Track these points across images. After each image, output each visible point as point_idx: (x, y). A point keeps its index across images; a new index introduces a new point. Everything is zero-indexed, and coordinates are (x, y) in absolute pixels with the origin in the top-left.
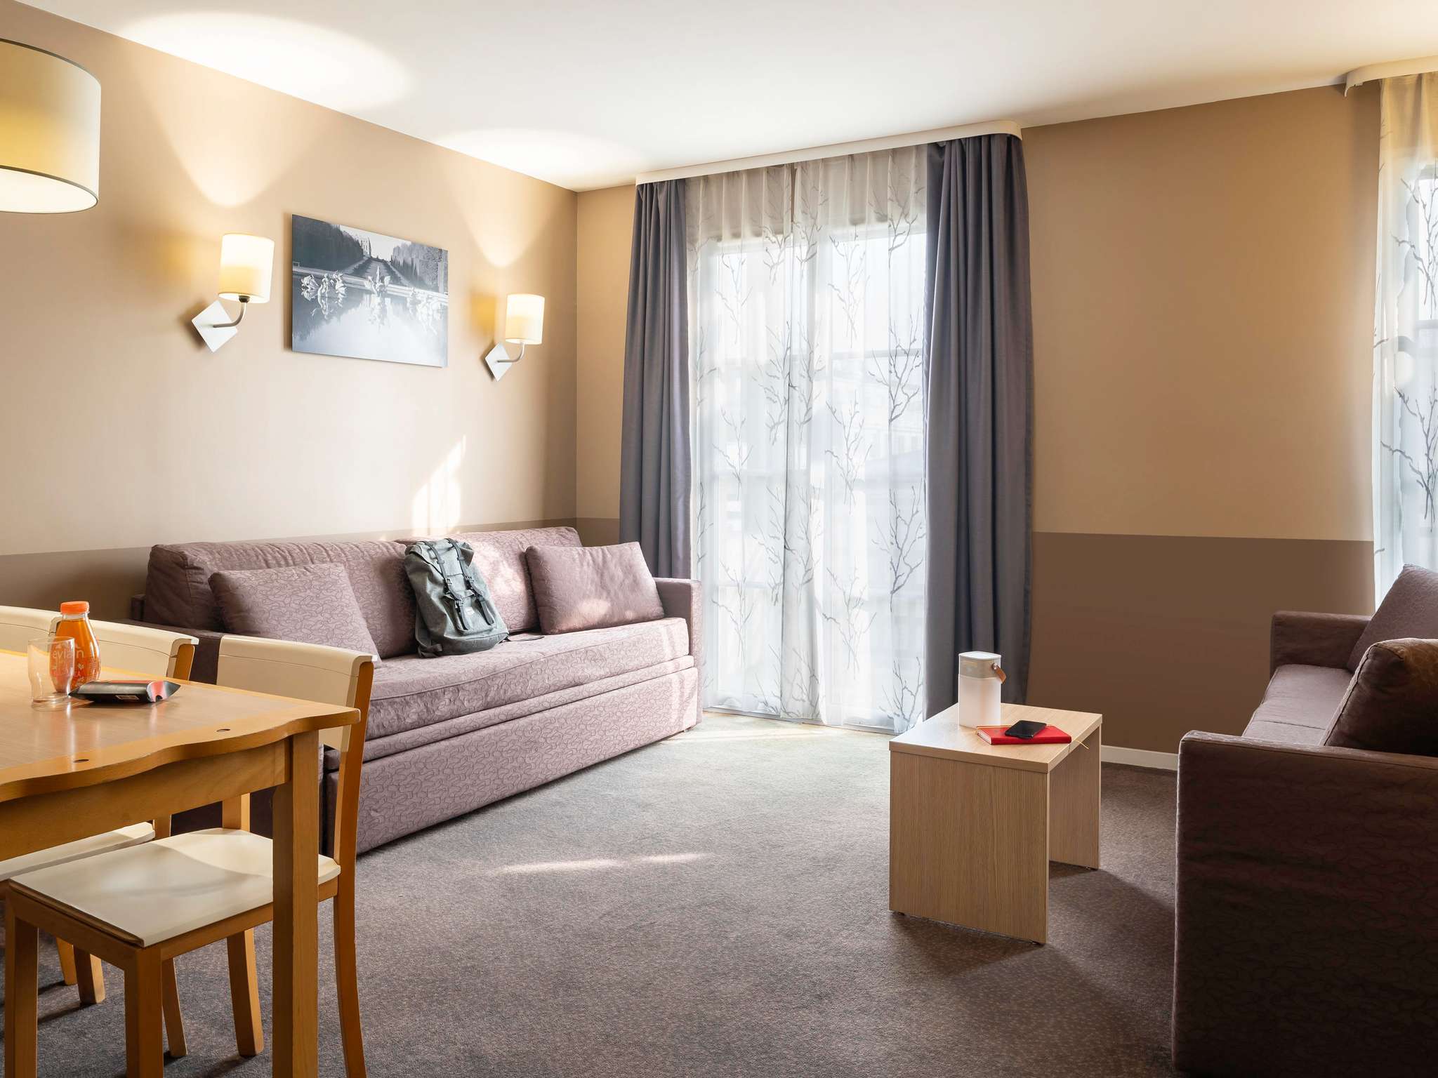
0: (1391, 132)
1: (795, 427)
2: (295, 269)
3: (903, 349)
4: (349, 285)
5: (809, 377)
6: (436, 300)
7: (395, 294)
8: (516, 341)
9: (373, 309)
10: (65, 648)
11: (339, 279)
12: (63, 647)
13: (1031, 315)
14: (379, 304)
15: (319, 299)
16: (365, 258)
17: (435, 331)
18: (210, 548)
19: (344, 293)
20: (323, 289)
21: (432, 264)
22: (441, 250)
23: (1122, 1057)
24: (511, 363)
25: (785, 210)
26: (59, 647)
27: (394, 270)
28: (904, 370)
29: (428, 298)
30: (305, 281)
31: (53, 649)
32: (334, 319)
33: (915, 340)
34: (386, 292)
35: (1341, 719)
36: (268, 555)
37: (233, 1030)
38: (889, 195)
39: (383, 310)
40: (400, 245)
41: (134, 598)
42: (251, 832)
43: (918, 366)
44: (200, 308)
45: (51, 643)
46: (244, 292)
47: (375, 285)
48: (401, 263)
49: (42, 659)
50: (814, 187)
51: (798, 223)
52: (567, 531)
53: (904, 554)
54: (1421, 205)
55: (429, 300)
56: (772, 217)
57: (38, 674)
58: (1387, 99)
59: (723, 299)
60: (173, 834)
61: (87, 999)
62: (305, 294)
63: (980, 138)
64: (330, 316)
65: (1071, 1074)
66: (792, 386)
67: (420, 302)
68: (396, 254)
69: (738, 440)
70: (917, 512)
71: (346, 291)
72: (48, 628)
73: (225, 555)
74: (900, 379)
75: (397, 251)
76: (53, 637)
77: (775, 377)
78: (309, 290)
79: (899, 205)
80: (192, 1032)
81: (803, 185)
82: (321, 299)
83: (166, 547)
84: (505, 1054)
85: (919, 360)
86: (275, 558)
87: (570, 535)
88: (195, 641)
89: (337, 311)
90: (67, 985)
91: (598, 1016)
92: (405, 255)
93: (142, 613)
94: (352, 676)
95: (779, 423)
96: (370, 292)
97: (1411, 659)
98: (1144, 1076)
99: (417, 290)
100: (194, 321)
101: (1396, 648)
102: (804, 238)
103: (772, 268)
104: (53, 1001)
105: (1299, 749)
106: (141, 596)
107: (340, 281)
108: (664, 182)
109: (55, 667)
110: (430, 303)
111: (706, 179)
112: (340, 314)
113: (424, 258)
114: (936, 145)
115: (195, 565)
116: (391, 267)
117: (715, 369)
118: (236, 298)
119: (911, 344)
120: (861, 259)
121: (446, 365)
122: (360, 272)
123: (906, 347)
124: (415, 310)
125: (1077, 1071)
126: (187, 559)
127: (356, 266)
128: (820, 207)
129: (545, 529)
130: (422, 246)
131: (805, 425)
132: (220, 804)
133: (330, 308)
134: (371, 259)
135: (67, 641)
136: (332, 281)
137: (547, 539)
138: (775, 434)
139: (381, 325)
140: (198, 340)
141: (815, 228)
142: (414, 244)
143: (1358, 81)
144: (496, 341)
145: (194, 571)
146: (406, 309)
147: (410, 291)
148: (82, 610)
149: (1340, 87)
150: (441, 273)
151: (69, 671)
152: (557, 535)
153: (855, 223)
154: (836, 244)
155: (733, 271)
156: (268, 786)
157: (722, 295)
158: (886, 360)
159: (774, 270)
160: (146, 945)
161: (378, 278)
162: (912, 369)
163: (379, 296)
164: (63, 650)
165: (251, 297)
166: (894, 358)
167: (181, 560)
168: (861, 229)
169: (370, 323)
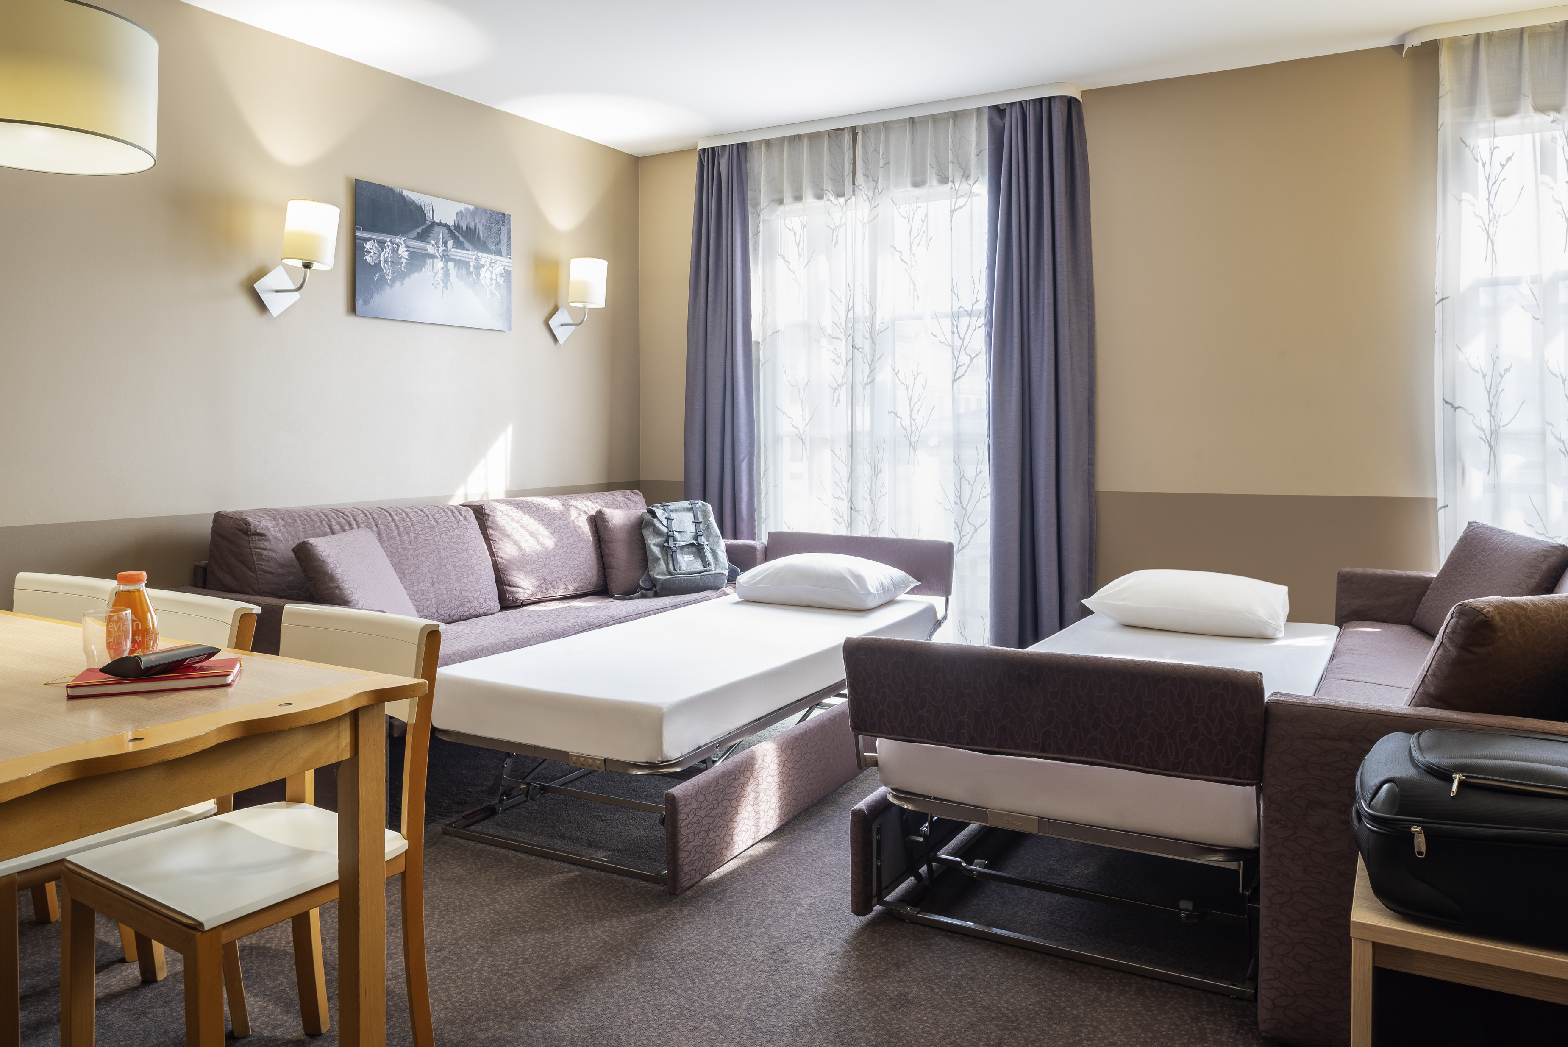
0: (1450, 91)
1: (859, 390)
2: (358, 234)
3: (965, 310)
4: (412, 250)
5: (872, 338)
6: (498, 265)
7: (458, 258)
8: (580, 305)
9: (436, 273)
10: (122, 619)
11: (402, 243)
12: (120, 619)
13: (1092, 275)
14: (442, 268)
15: (382, 263)
16: (428, 223)
17: (498, 295)
18: (274, 514)
19: (407, 257)
20: (386, 254)
21: (495, 228)
22: (504, 215)
23: (1208, 1025)
24: (574, 327)
25: (846, 173)
26: (115, 618)
27: (457, 234)
28: (967, 331)
29: (491, 262)
30: (368, 245)
31: (109, 620)
32: (398, 284)
33: (977, 301)
34: (449, 256)
35: (1426, 680)
36: (332, 520)
37: (298, 1007)
38: (950, 157)
39: (447, 274)
40: (463, 210)
41: (197, 565)
42: (315, 805)
43: (981, 327)
44: (261, 273)
45: (108, 615)
46: (308, 259)
47: (438, 250)
48: (465, 227)
49: (97, 630)
50: (875, 150)
51: (861, 185)
52: (632, 494)
53: (968, 513)
54: (1480, 164)
55: (492, 265)
56: (833, 180)
57: (93, 647)
58: (1445, 59)
59: (785, 261)
60: (236, 808)
61: (148, 976)
62: (368, 258)
63: (1040, 100)
64: (393, 281)
65: (1155, 1044)
66: (856, 348)
67: (483, 266)
68: (459, 219)
69: (802, 402)
70: (981, 471)
71: (409, 255)
72: (107, 598)
73: (289, 520)
74: (963, 340)
75: (459, 215)
76: (111, 608)
77: (837, 338)
78: (372, 254)
79: (960, 167)
80: (256, 1010)
81: (864, 148)
82: (384, 264)
83: (229, 513)
84: (577, 1030)
85: (982, 320)
86: (339, 523)
87: (635, 498)
88: (257, 610)
89: (401, 276)
90: (128, 963)
91: (672, 988)
92: (468, 220)
93: (205, 580)
94: (419, 646)
95: (842, 385)
96: (433, 257)
97: (1497, 618)
98: (1230, 1044)
99: (480, 254)
100: (256, 286)
101: (1482, 606)
102: (865, 201)
103: (833, 230)
104: (113, 980)
105: (1385, 710)
106: (203, 563)
107: (403, 246)
108: (726, 146)
109: (111, 640)
110: (493, 267)
111: (768, 143)
112: (404, 278)
113: (487, 222)
114: (996, 108)
115: (258, 531)
116: (454, 231)
117: (778, 331)
118: (299, 264)
119: (973, 305)
120: (923, 221)
121: (510, 330)
122: (423, 237)
123: (968, 308)
124: (478, 275)
125: (1162, 1040)
126: (250, 525)
127: (419, 230)
128: (881, 170)
129: (611, 492)
130: (485, 210)
131: (868, 387)
132: (283, 781)
133: (393, 272)
134: (434, 224)
135: (124, 613)
136: (395, 245)
137: (613, 502)
138: (839, 396)
139: (444, 289)
140: (261, 306)
141: (876, 191)
142: (477, 209)
143: (1415, 41)
144: (560, 304)
145: (257, 537)
146: (469, 273)
147: (474, 255)
148: (139, 581)
149: (1399, 47)
150: (504, 238)
151: (126, 643)
152: (623, 498)
153: (916, 185)
154: (898, 206)
155: (795, 234)
156: (333, 761)
157: (784, 258)
158: (949, 321)
159: (836, 233)
160: (207, 928)
161: (441, 242)
162: (975, 330)
163: (442, 260)
164: (120, 622)
165: (314, 263)
166: (956, 319)
167: (244, 526)
168: (922, 191)
169: (433, 287)
